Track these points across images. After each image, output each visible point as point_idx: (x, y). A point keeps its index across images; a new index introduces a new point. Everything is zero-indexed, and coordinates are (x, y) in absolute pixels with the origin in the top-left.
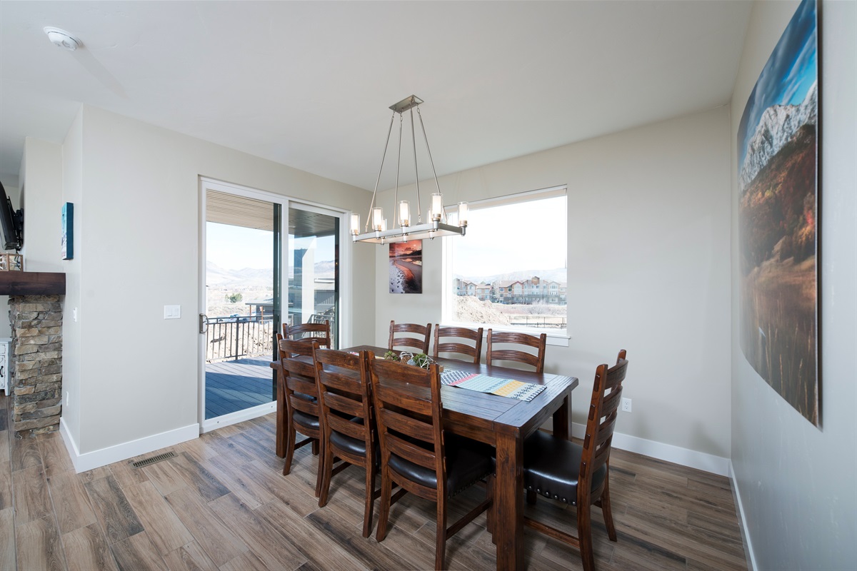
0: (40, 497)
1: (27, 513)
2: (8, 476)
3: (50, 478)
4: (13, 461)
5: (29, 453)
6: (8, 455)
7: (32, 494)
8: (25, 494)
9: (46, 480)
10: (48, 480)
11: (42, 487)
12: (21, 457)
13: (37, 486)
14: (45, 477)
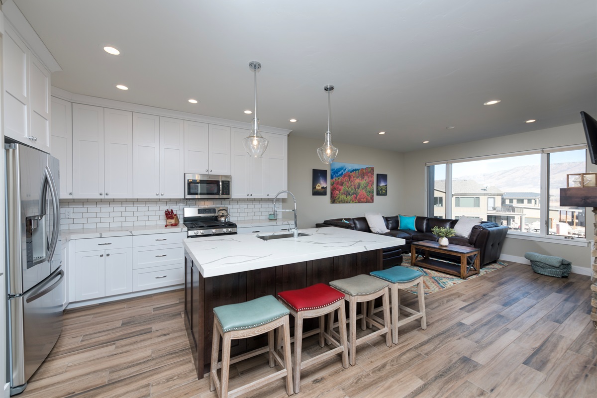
0: (569, 384)
1: (550, 388)
2: (564, 351)
3: (590, 375)
4: (576, 342)
5: (592, 343)
6: (578, 335)
7: (566, 377)
8: (562, 373)
9: (584, 375)
10: (587, 376)
11: (577, 378)
12: (584, 343)
13: (574, 374)
14: (586, 372)
